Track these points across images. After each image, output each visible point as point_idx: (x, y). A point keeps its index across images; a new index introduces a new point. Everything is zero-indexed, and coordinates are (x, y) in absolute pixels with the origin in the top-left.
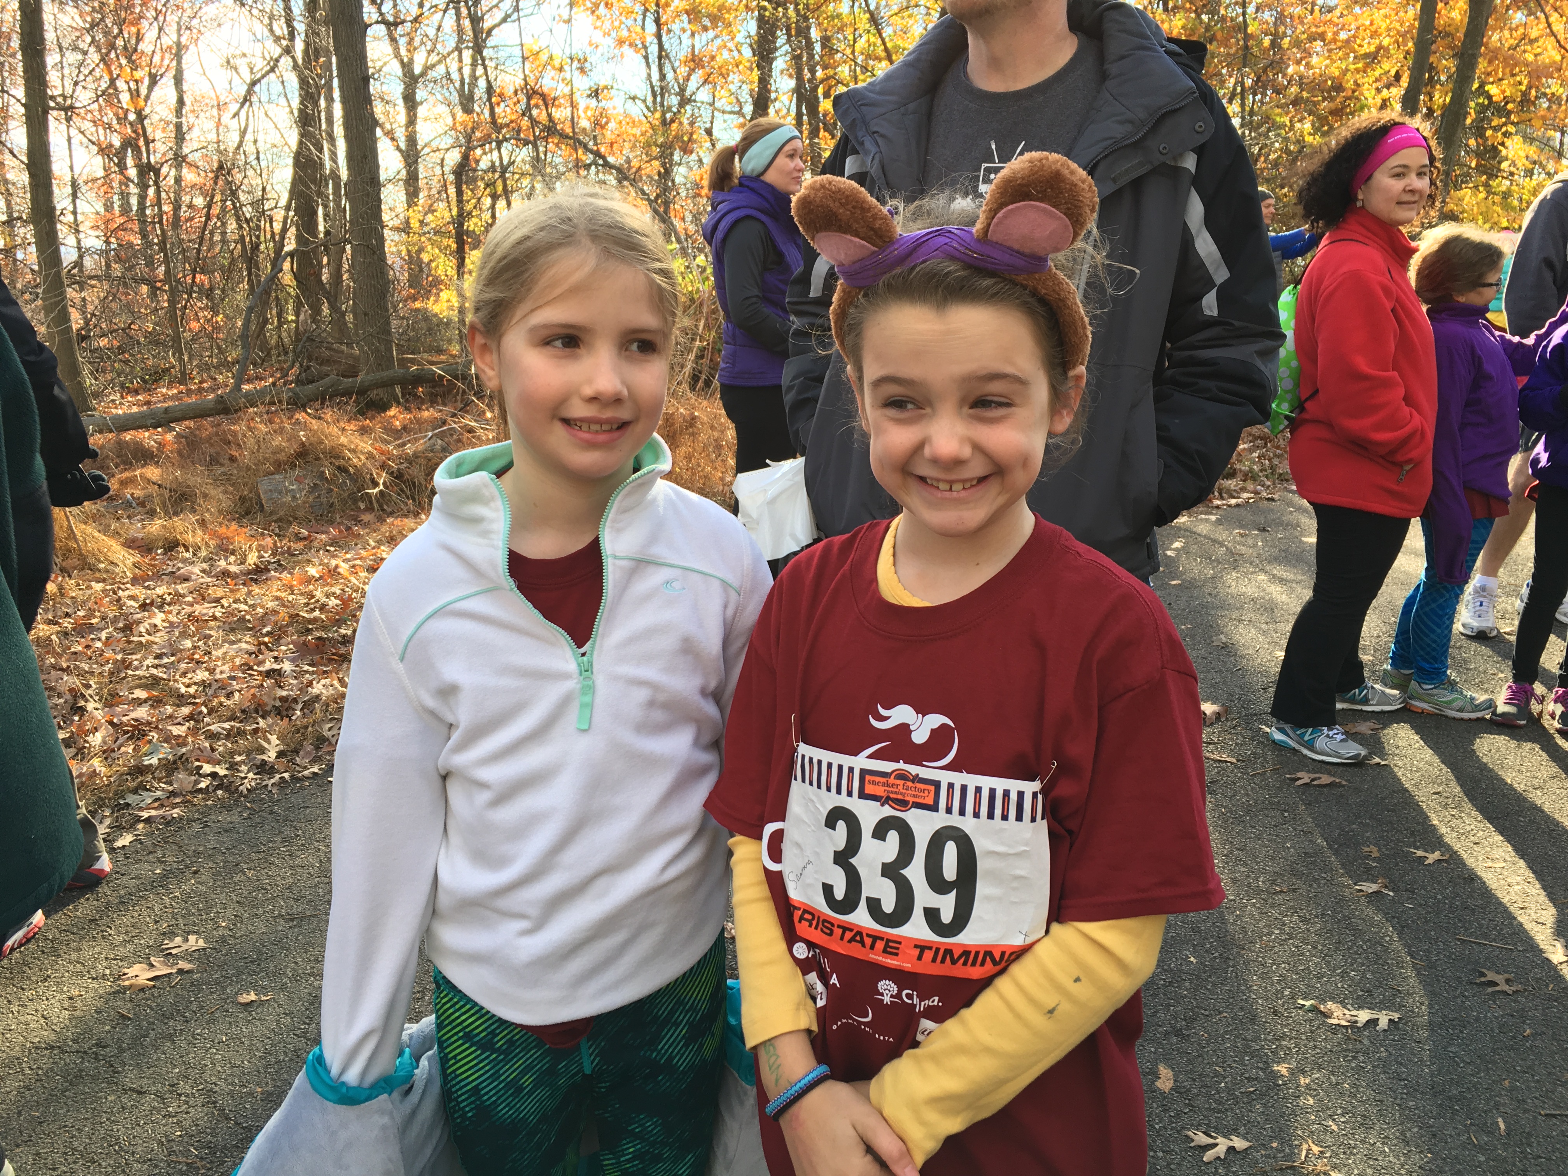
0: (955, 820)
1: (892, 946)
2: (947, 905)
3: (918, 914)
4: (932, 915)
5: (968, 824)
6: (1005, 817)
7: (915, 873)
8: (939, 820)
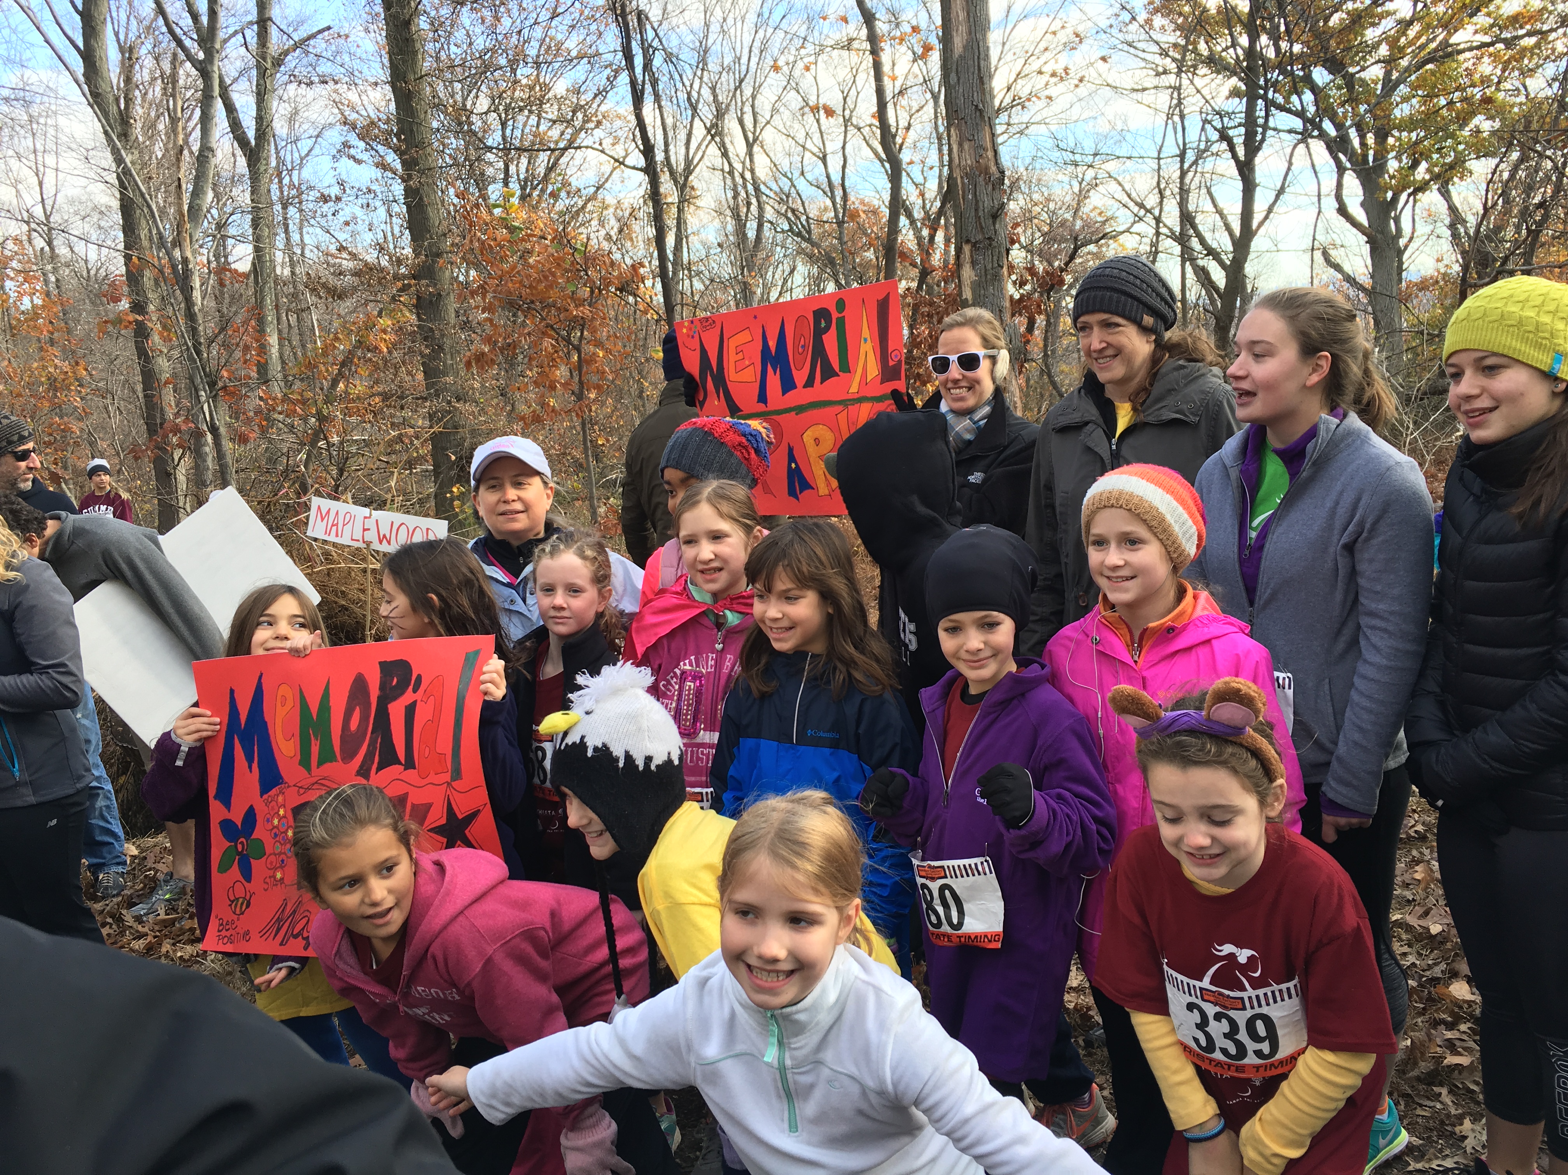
0: (1257, 1010)
1: (1241, 1069)
2: (1265, 1047)
3: (1250, 1053)
4: (1259, 1053)
5: (1265, 1010)
6: (1283, 1000)
7: (1243, 1036)
8: (1249, 1013)
